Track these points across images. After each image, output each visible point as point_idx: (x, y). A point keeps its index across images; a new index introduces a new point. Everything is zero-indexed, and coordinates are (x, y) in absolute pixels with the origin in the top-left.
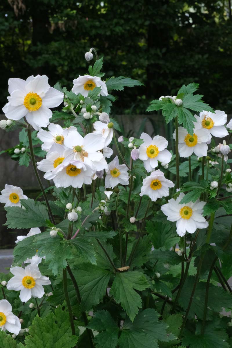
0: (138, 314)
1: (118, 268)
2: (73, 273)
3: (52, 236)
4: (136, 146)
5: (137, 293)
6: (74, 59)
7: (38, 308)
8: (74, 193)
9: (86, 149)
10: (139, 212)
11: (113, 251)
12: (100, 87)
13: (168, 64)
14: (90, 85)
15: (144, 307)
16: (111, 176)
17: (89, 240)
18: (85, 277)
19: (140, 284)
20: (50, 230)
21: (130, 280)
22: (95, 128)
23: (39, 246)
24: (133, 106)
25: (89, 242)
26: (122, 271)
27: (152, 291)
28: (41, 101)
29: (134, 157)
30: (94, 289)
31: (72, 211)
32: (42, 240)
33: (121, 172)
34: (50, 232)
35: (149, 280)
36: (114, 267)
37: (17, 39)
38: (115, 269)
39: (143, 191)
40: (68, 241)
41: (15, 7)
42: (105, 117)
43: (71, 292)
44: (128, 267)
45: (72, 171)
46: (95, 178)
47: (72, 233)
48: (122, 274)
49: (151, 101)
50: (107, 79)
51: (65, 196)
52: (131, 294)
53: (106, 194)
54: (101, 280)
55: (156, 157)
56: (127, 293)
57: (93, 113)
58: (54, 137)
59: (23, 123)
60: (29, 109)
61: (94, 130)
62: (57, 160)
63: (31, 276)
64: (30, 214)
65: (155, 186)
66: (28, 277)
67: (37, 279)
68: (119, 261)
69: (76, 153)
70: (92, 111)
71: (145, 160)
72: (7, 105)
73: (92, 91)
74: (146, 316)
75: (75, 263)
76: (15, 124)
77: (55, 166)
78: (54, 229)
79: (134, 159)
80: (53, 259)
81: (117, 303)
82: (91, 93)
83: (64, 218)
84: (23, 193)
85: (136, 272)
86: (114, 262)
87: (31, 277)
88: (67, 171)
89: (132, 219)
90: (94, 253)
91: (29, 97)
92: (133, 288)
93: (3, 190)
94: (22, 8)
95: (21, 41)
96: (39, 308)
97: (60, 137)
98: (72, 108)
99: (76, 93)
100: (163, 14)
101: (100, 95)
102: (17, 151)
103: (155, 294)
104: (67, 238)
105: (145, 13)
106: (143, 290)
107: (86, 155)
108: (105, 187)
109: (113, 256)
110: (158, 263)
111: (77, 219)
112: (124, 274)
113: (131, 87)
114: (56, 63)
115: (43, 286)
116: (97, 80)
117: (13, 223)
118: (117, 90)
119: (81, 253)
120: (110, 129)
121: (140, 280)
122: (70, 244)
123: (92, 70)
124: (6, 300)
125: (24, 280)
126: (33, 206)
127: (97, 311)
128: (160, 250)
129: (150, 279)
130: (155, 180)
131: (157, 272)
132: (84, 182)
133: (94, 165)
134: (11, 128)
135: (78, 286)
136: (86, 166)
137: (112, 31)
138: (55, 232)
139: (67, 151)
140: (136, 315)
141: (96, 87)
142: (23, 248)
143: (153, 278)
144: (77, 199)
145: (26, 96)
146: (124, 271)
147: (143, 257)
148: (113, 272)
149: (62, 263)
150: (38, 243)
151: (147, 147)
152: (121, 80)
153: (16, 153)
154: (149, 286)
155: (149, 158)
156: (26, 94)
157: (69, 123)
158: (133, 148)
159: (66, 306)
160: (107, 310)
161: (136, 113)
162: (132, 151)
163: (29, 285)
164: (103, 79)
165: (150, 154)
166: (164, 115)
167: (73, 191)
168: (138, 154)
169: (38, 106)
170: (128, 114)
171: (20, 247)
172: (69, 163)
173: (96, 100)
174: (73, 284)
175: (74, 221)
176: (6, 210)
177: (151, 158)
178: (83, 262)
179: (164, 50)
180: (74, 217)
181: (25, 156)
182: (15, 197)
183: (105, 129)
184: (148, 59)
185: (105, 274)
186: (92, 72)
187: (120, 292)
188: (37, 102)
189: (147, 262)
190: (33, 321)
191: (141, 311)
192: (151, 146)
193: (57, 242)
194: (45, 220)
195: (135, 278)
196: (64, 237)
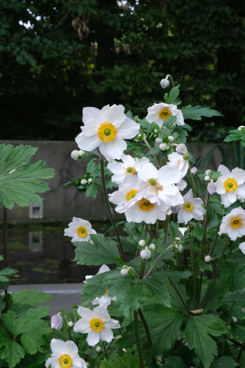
0: (213, 361)
1: (191, 310)
2: (144, 315)
3: (123, 275)
4: (213, 179)
5: (212, 339)
6: (139, 84)
7: (105, 351)
8: (147, 229)
9: (161, 182)
10: (214, 250)
11: (186, 292)
12: (176, 116)
13: (239, 89)
14: (165, 113)
15: (220, 355)
16: (184, 211)
17: (163, 281)
18: (157, 319)
19: (216, 330)
20: (121, 268)
21: (204, 325)
22: (169, 159)
23: (110, 286)
24: (201, 134)
25: (162, 283)
26: (196, 313)
27: (228, 337)
28: (116, 132)
29: (210, 191)
30: (165, 332)
31: (145, 249)
32: (112, 279)
33: (195, 206)
34: (120, 271)
35: (225, 325)
36: (186, 309)
37: (81, 63)
38: (188, 311)
39: (222, 229)
40: (140, 280)
41: (79, 30)
42: (182, 149)
43: (141, 335)
44: (202, 310)
45: (146, 206)
46: (170, 213)
47: (144, 272)
48: (195, 317)
49: (229, 131)
50: (183, 108)
51: (138, 232)
52: (205, 340)
53: (180, 230)
54: (173, 323)
55: (235, 191)
56: (201, 339)
57: (170, 144)
58: (125, 168)
59: (95, 153)
60: (103, 139)
61: (169, 161)
62: (130, 193)
63: (99, 318)
64: (100, 250)
65: (235, 224)
66: (96, 319)
67: (106, 322)
68: (192, 302)
69: (150, 186)
70: (169, 142)
71: (223, 195)
72: (80, 134)
73: (167, 120)
74: (222, 364)
75: (145, 304)
76: (87, 155)
77: (128, 200)
78: (125, 268)
79: (211, 193)
80: (125, 300)
81: (190, 349)
82: (166, 122)
83: (136, 256)
84: (91, 227)
85: (211, 316)
86: (187, 303)
87: (99, 320)
88: (140, 205)
89: (208, 258)
90: (168, 294)
91: (104, 127)
92: (207, 333)
93: (71, 223)
94: (87, 31)
95: (84, 65)
96: (107, 352)
97: (132, 168)
98: (145, 138)
99: (150, 122)
100: (235, 36)
101: (176, 124)
102: (83, 181)
103: (231, 340)
104: (139, 277)
105: (216, 36)
106: (219, 335)
107: (160, 188)
108: (178, 222)
109: (186, 298)
110: (235, 306)
111: (150, 257)
112: (198, 317)
113: (209, 117)
114: (120, 88)
115: (111, 329)
116: (173, 108)
117: (82, 259)
118: (194, 120)
119: (154, 294)
120: (185, 160)
121: (215, 324)
122: (142, 284)
123: (167, 98)
124: (72, 341)
125: (91, 323)
126: (103, 242)
127: (169, 357)
128: (238, 292)
129: (225, 323)
130: (235, 218)
131: (233, 316)
132: (157, 218)
133: (168, 199)
134: (83, 159)
135: (149, 328)
136: (160, 200)
137: (180, 55)
138: (126, 271)
139: (141, 184)
140: (211, 363)
141: (172, 116)
142: (92, 286)
143: (229, 322)
144: (150, 236)
145: (100, 126)
146: (198, 314)
147: (218, 299)
148: (186, 315)
149: (134, 305)
150: (108, 282)
151: (224, 180)
152: (198, 109)
153: (83, 184)
154: (226, 331)
155: (227, 192)
156: (101, 124)
157: (139, 153)
158: (210, 181)
159: (136, 351)
160: (179, 357)
161: (204, 142)
162: (209, 184)
163: (97, 328)
164: (179, 107)
165: (228, 188)
166: (244, 145)
167: (146, 227)
168: (215, 188)
169: (113, 137)
170: (195, 142)
171: (88, 285)
172: (142, 198)
173: (172, 129)
174: (144, 327)
175: (147, 259)
176: (75, 245)
177: (229, 192)
178: (153, 303)
179: (235, 75)
180: (147, 255)
181: (92, 187)
182: (82, 231)
183: (180, 160)
184: (218, 84)
185: (177, 317)
186: (168, 100)
187: (194, 337)
188: (112, 133)
189: (223, 305)
190: (101, 365)
191: (217, 358)
192: (230, 179)
193: (128, 281)
194: (116, 257)
195: (209, 322)
196: (136, 276)
